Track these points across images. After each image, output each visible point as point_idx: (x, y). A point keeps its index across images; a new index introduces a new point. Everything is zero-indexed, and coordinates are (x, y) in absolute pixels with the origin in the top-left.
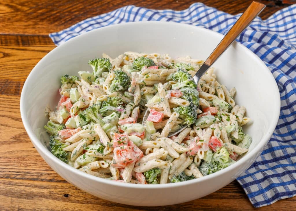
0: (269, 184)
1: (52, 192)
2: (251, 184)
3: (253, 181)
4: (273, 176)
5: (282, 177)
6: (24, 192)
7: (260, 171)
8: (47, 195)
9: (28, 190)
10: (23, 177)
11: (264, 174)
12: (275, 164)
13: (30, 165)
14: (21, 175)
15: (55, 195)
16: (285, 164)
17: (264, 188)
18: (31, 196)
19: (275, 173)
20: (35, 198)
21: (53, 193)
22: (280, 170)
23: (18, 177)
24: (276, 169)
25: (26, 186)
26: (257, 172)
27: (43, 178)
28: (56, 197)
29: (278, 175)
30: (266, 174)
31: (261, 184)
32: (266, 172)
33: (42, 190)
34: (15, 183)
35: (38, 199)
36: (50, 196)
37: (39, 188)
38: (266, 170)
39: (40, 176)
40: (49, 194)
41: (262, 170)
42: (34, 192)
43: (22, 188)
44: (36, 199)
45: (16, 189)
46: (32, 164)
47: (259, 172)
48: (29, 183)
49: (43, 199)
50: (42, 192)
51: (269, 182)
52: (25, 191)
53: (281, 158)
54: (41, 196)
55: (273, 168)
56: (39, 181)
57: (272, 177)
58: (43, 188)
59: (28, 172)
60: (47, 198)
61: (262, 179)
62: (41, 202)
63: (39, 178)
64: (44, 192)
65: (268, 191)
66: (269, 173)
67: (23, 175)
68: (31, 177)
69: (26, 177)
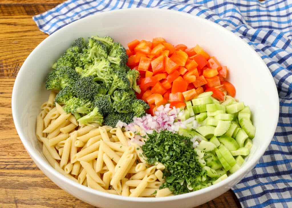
0: (267, 200)
1: (46, 180)
2: (249, 198)
3: (251, 194)
4: (272, 191)
5: (282, 193)
6: (18, 183)
7: (260, 184)
8: (42, 184)
9: (22, 180)
10: (14, 166)
11: (263, 188)
12: (277, 178)
13: (19, 154)
14: (11, 164)
15: (49, 183)
16: (287, 180)
17: (261, 203)
18: (25, 186)
19: (275, 188)
20: (30, 187)
21: (47, 182)
22: (281, 186)
23: (8, 167)
24: (277, 184)
25: (18, 176)
26: (257, 185)
27: (34, 167)
28: (51, 185)
29: (278, 191)
30: (265, 188)
31: (259, 198)
32: (266, 186)
33: (35, 179)
34: (6, 174)
35: (33, 189)
36: (45, 184)
37: (32, 177)
38: (267, 184)
39: (31, 164)
40: (43, 183)
41: (262, 183)
42: (28, 181)
43: (15, 178)
44: (31, 189)
45: (8, 180)
46: (20, 153)
47: (258, 186)
48: (21, 172)
49: (38, 188)
50: (36, 181)
51: (267, 197)
52: (18, 181)
53: (284, 173)
54: (36, 186)
55: (274, 183)
56: (31, 169)
57: (271, 193)
58: (36, 177)
59: (17, 162)
60: (42, 187)
61: (260, 193)
62: (36, 191)
63: (30, 167)
64: (37, 181)
65: (265, 206)
66: (269, 187)
67: (13, 165)
68: (22, 166)
69: (17, 166)
